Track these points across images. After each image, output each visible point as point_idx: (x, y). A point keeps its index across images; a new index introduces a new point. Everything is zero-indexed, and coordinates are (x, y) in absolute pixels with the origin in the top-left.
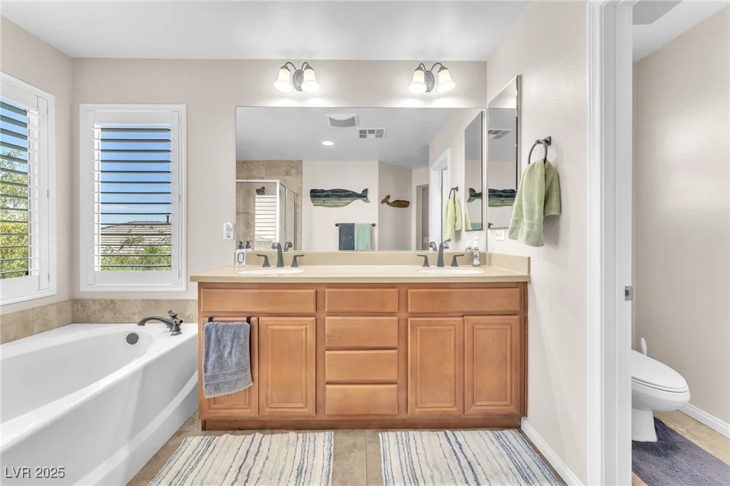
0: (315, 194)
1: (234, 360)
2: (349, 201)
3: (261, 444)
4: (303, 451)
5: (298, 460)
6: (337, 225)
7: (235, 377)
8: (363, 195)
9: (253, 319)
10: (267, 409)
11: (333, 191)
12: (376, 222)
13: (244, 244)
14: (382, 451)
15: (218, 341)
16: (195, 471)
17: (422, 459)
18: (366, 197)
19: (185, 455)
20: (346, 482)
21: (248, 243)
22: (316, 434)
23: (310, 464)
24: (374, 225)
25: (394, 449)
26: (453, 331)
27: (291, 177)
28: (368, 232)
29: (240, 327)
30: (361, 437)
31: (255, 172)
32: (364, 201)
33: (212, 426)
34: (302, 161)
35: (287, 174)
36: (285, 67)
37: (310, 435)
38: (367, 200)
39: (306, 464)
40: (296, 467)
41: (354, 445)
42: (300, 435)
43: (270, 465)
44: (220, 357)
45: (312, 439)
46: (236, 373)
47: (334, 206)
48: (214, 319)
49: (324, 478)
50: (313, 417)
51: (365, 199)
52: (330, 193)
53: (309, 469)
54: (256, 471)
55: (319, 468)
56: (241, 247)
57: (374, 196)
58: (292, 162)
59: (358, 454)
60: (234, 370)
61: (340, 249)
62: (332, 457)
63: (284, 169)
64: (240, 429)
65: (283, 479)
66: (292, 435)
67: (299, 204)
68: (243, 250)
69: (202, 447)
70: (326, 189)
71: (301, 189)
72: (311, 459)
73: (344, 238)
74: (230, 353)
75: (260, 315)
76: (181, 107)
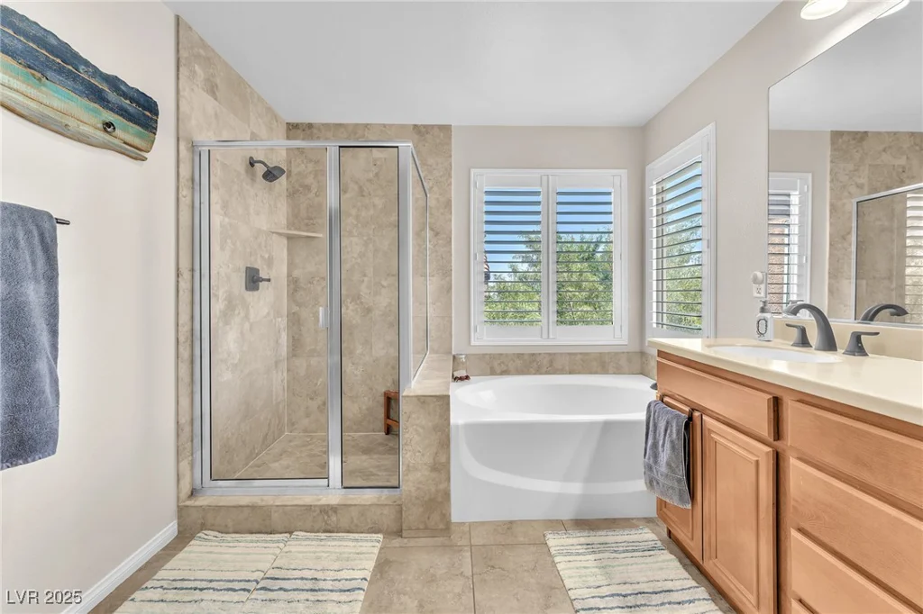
1: (665, 458)
3: (691, 601)
7: (667, 481)
9: (696, 414)
10: (711, 563)
15: (655, 426)
16: (615, 555)
19: (627, 538)
29: (674, 417)
33: (675, 538)
44: (655, 446)
46: (666, 476)
48: (665, 399)
56: (763, 310)
60: (664, 469)
68: (766, 315)
74: (663, 445)
75: (703, 411)
76: (711, 127)
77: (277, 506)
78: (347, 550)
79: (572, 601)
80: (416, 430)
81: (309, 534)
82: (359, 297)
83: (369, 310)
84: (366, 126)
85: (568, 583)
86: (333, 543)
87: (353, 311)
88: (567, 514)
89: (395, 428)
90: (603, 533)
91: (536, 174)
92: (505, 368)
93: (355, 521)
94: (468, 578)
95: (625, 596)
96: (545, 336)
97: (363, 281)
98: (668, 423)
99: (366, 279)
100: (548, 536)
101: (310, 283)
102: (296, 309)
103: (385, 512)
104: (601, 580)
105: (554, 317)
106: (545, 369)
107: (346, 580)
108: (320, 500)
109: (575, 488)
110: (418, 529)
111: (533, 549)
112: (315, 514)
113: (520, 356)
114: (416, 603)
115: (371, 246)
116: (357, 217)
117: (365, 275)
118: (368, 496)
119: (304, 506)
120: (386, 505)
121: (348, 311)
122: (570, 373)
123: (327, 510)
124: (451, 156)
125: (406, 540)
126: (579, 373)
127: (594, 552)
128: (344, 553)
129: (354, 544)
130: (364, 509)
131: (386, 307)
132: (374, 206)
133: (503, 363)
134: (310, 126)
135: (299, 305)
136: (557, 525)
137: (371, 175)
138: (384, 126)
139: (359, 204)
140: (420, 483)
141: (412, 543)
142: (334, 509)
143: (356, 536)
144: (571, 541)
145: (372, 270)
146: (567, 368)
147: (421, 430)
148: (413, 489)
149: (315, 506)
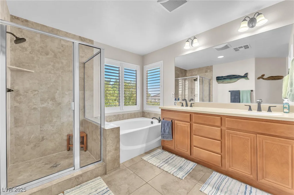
0: (219, 79)
1: (167, 131)
2: (236, 80)
3: (174, 157)
4: (184, 164)
5: (182, 165)
6: (230, 91)
7: (168, 136)
8: (246, 76)
9: (173, 121)
10: (177, 148)
11: (228, 76)
12: (254, 89)
13: (177, 99)
14: (211, 176)
15: (164, 125)
16: (157, 156)
17: (226, 186)
18: (247, 77)
19: (157, 152)
20: (193, 176)
21: (179, 99)
22: (191, 162)
23: (185, 167)
24: (252, 91)
25: (216, 178)
26: (250, 140)
27: (208, 73)
28: (249, 95)
29: (169, 122)
30: (205, 169)
31: (194, 73)
32: (245, 79)
33: (165, 149)
34: (212, 66)
35: (206, 72)
36: (188, 41)
37: (189, 161)
38: (248, 78)
39: (183, 167)
40: (180, 166)
41: (202, 170)
42: (186, 160)
43: (174, 163)
44: (164, 129)
45: (189, 162)
46: (168, 135)
47: (228, 83)
48: (164, 119)
49: (186, 172)
50: (189, 156)
51: (246, 78)
52: (226, 77)
53: (184, 168)
54: (170, 162)
55: (187, 170)
56: (175, 100)
57: (252, 76)
58: (208, 67)
59: (202, 173)
60: (167, 133)
61: (231, 102)
62: (192, 169)
63: (205, 70)
64: (171, 152)
65: (176, 166)
66: (183, 159)
67: (211, 83)
68: (176, 101)
69: (161, 152)
70: (224, 76)
71: (212, 77)
72: (185, 166)
73: (233, 97)
74: (167, 129)
75: (174, 120)
76: (162, 62)
77: (55, 185)
78: (93, 185)
79: (157, 167)
80: (111, 139)
81: (71, 189)
82: (54, 98)
83: (59, 104)
84: (58, 30)
85: (154, 164)
86: (84, 187)
87: (51, 104)
88: (143, 152)
89: (71, 147)
90: (152, 153)
91: (119, 62)
92: (111, 120)
93: (89, 176)
94: (133, 174)
95: (165, 161)
96: (121, 109)
97: (57, 92)
98: (168, 124)
99: (58, 91)
100: (143, 158)
101: (27, 92)
102: (16, 104)
103: (100, 169)
104: (159, 161)
105: (123, 104)
106: (121, 119)
107: (102, 191)
108: (73, 175)
109: (144, 145)
110: (111, 170)
111: (141, 162)
112: (73, 181)
113: (115, 116)
114: (127, 185)
115: (60, 78)
116: (53, 66)
117: (58, 90)
118: (91, 167)
119: (68, 179)
120: (100, 167)
121: (49, 104)
122: (128, 119)
123: (77, 177)
124: (93, 51)
125: (108, 175)
126: (130, 119)
127: (153, 157)
128: (92, 186)
129: (93, 183)
130: (92, 171)
131: (67, 102)
132: (62, 63)
133: (110, 118)
134: (27, 21)
135: (20, 103)
136: (142, 155)
137: (60, 50)
138: (67, 33)
139: (55, 61)
140: (112, 155)
141: (111, 174)
142: (81, 175)
143: (91, 181)
144: (148, 157)
145: (61, 88)
146: (127, 118)
147: (112, 139)
148: (110, 158)
149: (73, 177)
